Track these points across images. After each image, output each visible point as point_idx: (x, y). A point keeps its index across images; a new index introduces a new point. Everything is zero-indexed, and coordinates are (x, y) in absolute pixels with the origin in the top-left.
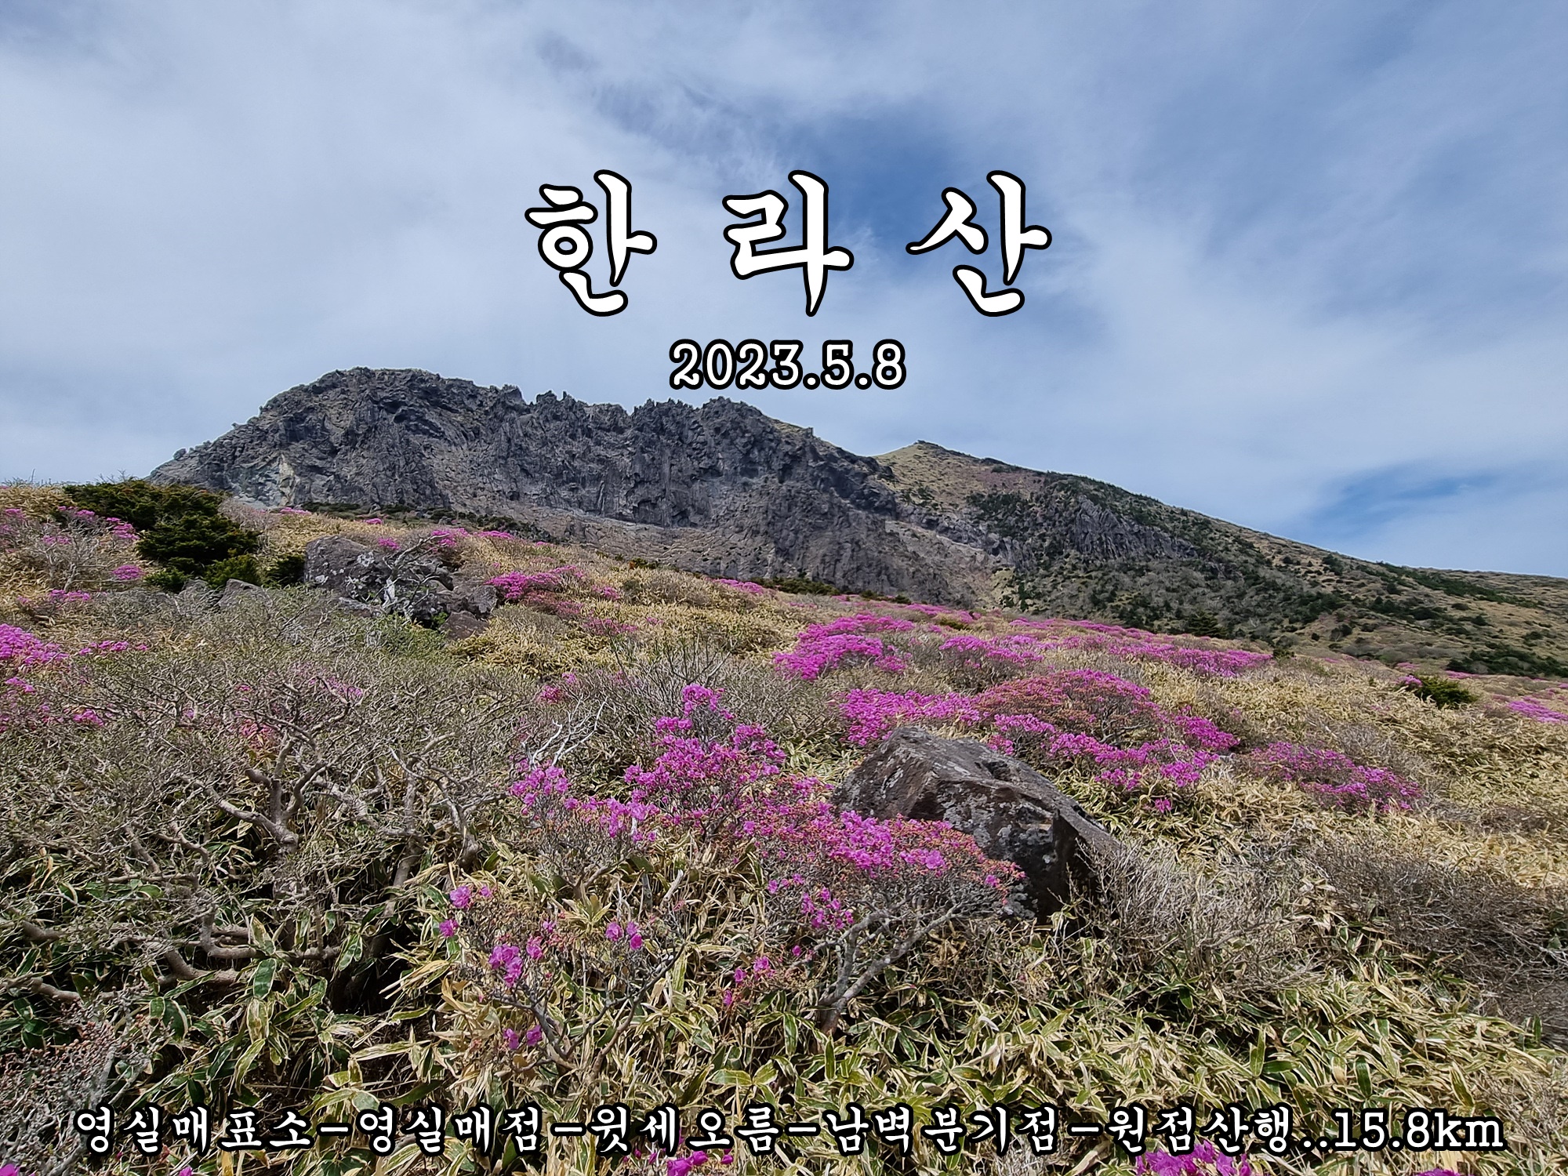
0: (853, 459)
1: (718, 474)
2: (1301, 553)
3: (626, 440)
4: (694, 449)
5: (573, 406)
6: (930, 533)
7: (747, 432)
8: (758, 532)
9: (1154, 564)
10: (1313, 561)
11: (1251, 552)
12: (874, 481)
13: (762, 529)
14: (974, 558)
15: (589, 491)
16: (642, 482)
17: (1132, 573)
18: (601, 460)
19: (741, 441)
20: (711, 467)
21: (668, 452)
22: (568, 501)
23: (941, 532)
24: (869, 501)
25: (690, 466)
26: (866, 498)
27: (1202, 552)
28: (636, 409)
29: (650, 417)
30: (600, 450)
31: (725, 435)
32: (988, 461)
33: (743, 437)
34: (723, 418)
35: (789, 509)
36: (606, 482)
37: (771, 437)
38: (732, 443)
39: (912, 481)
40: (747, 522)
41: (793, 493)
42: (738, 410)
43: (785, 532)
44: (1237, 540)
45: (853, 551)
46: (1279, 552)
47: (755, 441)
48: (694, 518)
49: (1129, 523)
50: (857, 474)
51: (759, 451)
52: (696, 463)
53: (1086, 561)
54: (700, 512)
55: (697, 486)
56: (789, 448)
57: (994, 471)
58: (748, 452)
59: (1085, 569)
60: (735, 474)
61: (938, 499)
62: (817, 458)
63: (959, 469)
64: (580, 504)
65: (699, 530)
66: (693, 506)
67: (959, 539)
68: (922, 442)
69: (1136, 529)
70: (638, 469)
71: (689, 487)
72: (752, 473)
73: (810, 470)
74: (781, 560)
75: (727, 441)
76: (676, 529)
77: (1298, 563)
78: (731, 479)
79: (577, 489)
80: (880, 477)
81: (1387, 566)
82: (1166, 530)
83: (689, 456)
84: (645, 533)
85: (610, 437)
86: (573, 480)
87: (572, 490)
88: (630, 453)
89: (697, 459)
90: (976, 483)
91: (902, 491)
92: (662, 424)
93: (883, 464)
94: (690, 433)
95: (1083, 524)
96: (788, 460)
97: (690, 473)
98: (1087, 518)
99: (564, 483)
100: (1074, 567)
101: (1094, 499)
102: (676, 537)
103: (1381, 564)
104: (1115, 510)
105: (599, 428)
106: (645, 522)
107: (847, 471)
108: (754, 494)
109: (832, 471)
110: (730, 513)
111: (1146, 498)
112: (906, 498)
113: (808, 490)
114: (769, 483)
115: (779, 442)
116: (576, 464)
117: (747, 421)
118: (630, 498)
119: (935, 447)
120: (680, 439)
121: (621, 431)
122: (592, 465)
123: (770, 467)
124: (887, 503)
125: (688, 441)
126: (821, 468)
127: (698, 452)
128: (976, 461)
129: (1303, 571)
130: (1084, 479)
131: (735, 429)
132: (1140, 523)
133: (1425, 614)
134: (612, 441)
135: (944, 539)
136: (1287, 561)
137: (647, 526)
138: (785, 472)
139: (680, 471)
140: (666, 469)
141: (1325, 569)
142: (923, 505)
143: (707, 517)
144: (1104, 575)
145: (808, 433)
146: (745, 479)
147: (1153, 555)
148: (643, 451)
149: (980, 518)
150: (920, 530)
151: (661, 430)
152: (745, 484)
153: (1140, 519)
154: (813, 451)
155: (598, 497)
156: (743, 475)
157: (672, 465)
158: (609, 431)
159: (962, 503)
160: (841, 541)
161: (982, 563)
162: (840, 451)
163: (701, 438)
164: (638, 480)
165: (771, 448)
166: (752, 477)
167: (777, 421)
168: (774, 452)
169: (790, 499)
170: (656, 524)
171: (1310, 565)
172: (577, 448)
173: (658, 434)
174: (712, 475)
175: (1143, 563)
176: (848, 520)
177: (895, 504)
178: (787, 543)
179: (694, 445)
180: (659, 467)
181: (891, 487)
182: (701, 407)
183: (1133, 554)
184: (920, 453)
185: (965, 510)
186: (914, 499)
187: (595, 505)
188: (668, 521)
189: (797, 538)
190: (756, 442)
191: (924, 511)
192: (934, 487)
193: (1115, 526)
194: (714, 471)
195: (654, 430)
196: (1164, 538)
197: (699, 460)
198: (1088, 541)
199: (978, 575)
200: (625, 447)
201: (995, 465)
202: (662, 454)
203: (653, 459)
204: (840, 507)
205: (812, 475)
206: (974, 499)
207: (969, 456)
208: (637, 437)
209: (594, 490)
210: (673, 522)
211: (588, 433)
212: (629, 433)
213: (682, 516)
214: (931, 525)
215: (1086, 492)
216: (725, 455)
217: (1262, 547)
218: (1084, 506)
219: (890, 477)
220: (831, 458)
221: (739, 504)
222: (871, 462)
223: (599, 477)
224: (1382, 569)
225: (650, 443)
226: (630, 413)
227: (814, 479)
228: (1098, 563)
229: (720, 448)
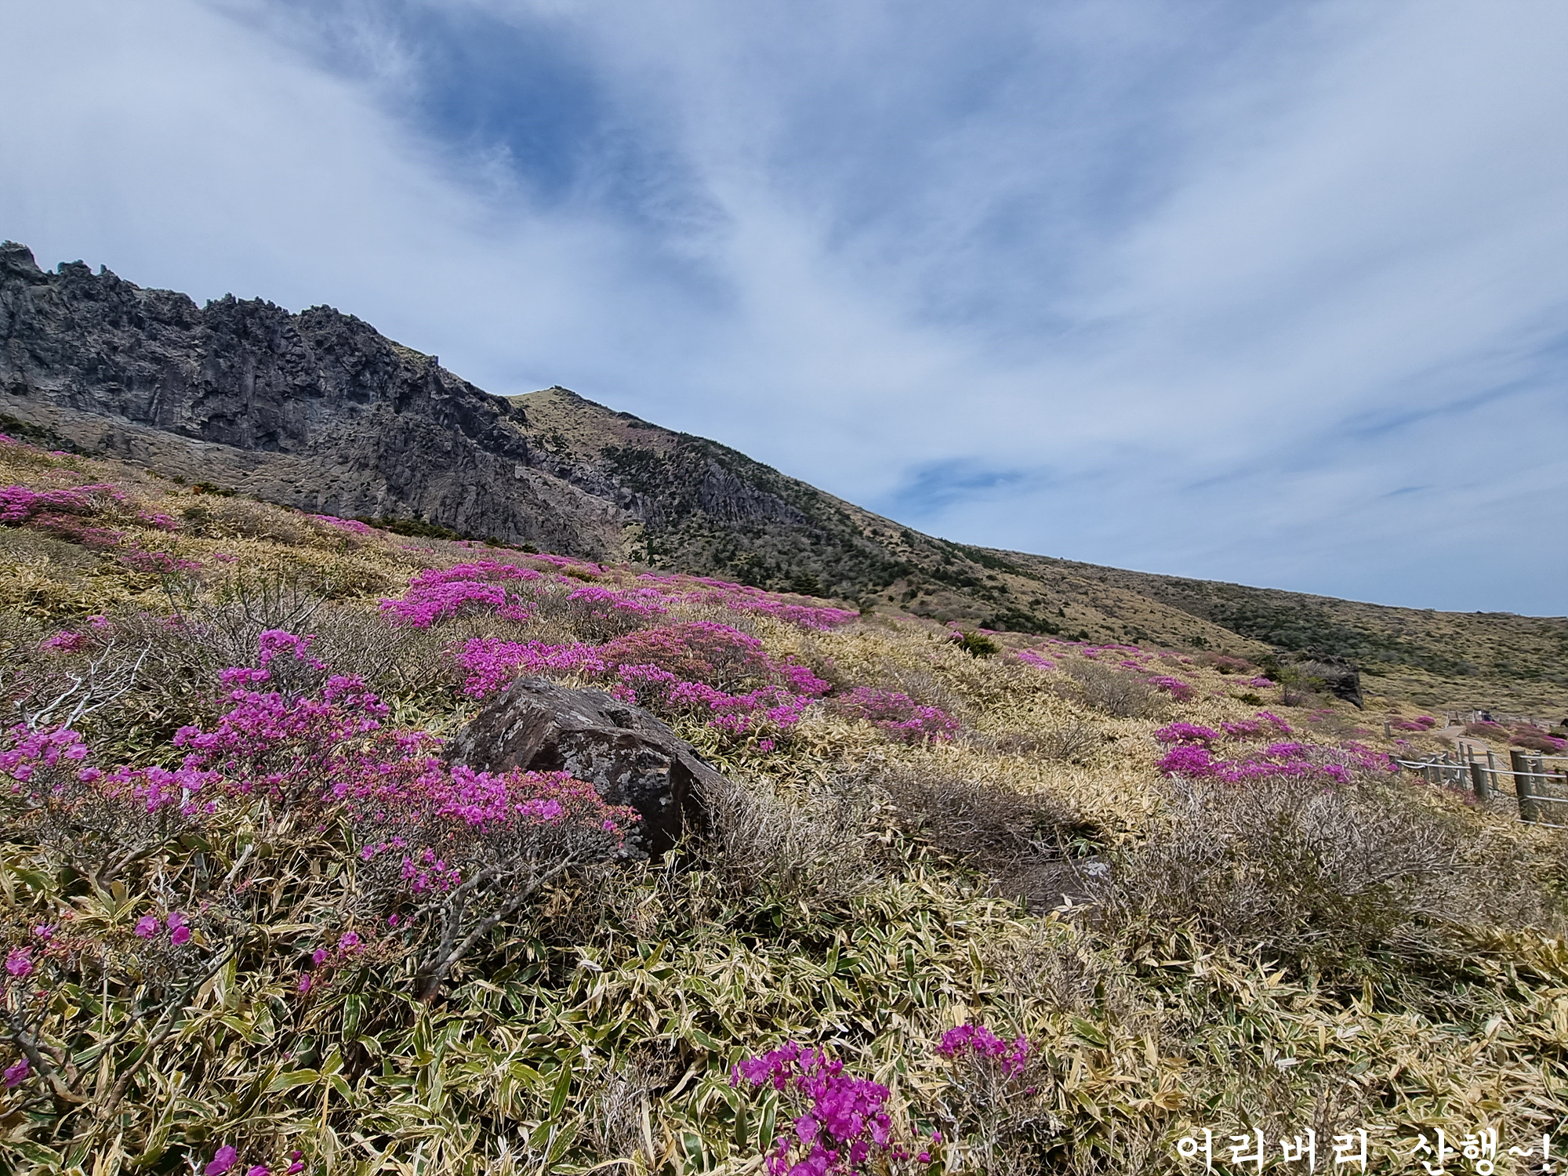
0: (482, 396)
1: (319, 394)
2: (885, 526)
3: (194, 338)
4: (288, 362)
5: (113, 284)
6: (562, 483)
7: (358, 350)
8: (367, 465)
9: (769, 528)
10: (894, 534)
11: (848, 522)
12: (504, 422)
13: (372, 462)
14: (605, 511)
15: (138, 396)
16: (215, 392)
17: (750, 535)
18: (156, 359)
19: (348, 360)
20: (309, 385)
21: (253, 361)
22: (106, 405)
23: (573, 483)
24: (498, 443)
25: (281, 381)
26: (496, 439)
27: (810, 520)
28: (209, 302)
29: (229, 315)
30: (155, 347)
31: (330, 350)
32: (625, 416)
33: (352, 355)
34: (328, 330)
35: (406, 442)
36: (163, 387)
37: (387, 360)
38: (337, 360)
39: (545, 427)
40: (353, 452)
41: (411, 425)
42: (346, 324)
43: (399, 469)
44: (838, 511)
45: (478, 494)
46: (869, 525)
47: (367, 361)
48: (284, 442)
49: (751, 489)
50: (487, 413)
51: (371, 374)
52: (289, 378)
53: (711, 522)
54: (292, 435)
55: (290, 405)
56: (409, 375)
57: (630, 426)
58: (358, 374)
59: (710, 529)
60: (341, 396)
61: (572, 449)
62: (440, 389)
63: (595, 420)
64: (124, 410)
65: (291, 457)
66: (284, 428)
67: (591, 491)
68: (559, 388)
69: (756, 494)
70: (210, 375)
71: (279, 405)
72: (363, 398)
73: (433, 403)
74: (394, 498)
75: (332, 358)
76: (261, 453)
77: (883, 535)
78: (335, 402)
79: (119, 390)
80: (511, 419)
81: (945, 541)
82: (781, 498)
83: (282, 369)
84: (218, 454)
85: (172, 332)
86: (114, 379)
87: (111, 391)
88: (200, 355)
89: (291, 373)
90: (611, 436)
91: (535, 436)
92: (245, 326)
93: (517, 406)
94: (283, 342)
95: (711, 486)
96: (406, 389)
97: (281, 389)
98: (715, 481)
99: (99, 381)
100: (700, 527)
101: (722, 463)
102: (260, 463)
103: (941, 540)
104: (739, 476)
105: (155, 319)
106: (218, 441)
107: (476, 409)
108: (363, 422)
109: (458, 406)
110: (332, 441)
111: (766, 467)
112: (539, 443)
113: (428, 425)
114: (382, 411)
115: (396, 366)
116: (119, 358)
117: (357, 338)
118: (198, 410)
119: (571, 394)
120: (269, 347)
121: (187, 327)
122: (142, 364)
123: (384, 394)
124: (518, 447)
125: (280, 351)
126: (445, 402)
127: (293, 365)
128: (612, 413)
129: (886, 542)
130: (714, 443)
131: (343, 345)
132: (760, 489)
133: (970, 583)
134: (173, 336)
135: (577, 490)
136: (875, 532)
137: (220, 446)
138: (403, 402)
139: (267, 385)
140: (249, 380)
141: (902, 542)
142: (556, 453)
143: (303, 442)
144: (726, 535)
145: (433, 362)
146: (352, 404)
147: (769, 519)
148: (217, 354)
149: (614, 471)
150: (551, 478)
151: (245, 333)
152: (352, 410)
153: (761, 485)
154: (437, 381)
155: (151, 403)
156: (350, 399)
157: (257, 377)
158: (169, 324)
159: (596, 455)
160: (465, 483)
161: (613, 517)
162: (468, 385)
163: (297, 350)
164: (209, 389)
165: (386, 372)
166: (362, 403)
167: (395, 344)
168: (390, 377)
169: (408, 432)
170: (234, 446)
171: (891, 537)
172: (121, 338)
173: (239, 336)
174: (311, 395)
175: (761, 527)
176: (473, 462)
177: (527, 450)
178: (402, 480)
179: (288, 357)
180: (239, 378)
181: (523, 430)
182: (299, 313)
183: (752, 518)
184: (556, 399)
185: (599, 462)
186: (547, 445)
187: (146, 413)
188: (250, 442)
189: (414, 476)
190: (369, 364)
191: (557, 459)
192: (569, 436)
193: (739, 490)
194: (313, 391)
195: (234, 332)
196: (779, 504)
197: (294, 375)
198: (713, 503)
199: (608, 528)
200: (193, 347)
201: (631, 420)
202: (245, 362)
203: (232, 366)
204: (465, 446)
205: (434, 408)
206: (609, 452)
207: (606, 408)
208: (209, 337)
209: (146, 395)
210: (257, 445)
211: (139, 323)
212: (198, 330)
213: (269, 439)
214: (563, 474)
215: (715, 456)
216: (329, 374)
217: (856, 518)
218: (712, 469)
219: (523, 420)
220: (457, 392)
221: (344, 431)
222: (502, 402)
223: (152, 380)
224: (942, 544)
225: (228, 347)
226: (202, 306)
227: (437, 414)
228: (722, 524)
229: (321, 364)
